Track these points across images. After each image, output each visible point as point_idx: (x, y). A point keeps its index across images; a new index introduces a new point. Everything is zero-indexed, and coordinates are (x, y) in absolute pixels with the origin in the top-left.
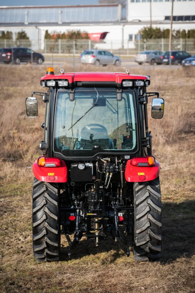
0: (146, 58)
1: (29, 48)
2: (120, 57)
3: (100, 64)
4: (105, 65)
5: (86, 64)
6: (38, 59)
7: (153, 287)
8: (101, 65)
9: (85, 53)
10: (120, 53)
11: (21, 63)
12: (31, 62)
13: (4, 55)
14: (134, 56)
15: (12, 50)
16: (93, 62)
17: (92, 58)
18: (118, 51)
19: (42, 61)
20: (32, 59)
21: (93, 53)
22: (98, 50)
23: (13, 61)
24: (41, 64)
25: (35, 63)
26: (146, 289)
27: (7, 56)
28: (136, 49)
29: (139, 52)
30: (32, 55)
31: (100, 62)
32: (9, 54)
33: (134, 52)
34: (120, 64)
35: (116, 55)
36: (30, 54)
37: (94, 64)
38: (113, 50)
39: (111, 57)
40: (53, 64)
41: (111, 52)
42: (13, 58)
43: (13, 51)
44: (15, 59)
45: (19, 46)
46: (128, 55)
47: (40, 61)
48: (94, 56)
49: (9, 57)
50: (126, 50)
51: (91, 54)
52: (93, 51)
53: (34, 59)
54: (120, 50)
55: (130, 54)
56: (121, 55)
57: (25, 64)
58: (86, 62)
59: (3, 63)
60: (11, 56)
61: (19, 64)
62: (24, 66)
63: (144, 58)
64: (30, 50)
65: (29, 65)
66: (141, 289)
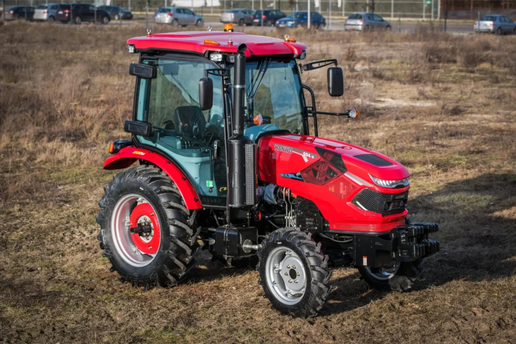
0: (233, 17)
1: (92, 4)
2: (202, 16)
3: (179, 24)
4: (184, 26)
5: (162, 24)
6: (103, 18)
7: (246, 287)
8: (180, 26)
9: (161, 10)
10: (202, 12)
11: (82, 23)
12: (94, 22)
13: (61, 13)
14: (219, 15)
15: (71, 6)
16: (170, 22)
17: (169, 17)
18: (201, 9)
19: (107, 21)
20: (95, 17)
21: (169, 10)
22: (175, 8)
23: (72, 20)
24: (107, 24)
25: (100, 23)
26: (237, 288)
27: (65, 13)
28: (221, 7)
29: (225, 10)
30: (95, 13)
31: (179, 21)
32: (67, 11)
33: (219, 10)
34: (203, 25)
35: (198, 14)
36: (94, 11)
37: (171, 24)
38: (194, 8)
39: (192, 16)
40: (121, 24)
41: (192, 10)
42: (71, 17)
43: (72, 8)
44: (74, 18)
45: (79, 2)
46: (211, 14)
47: (105, 20)
48: (171, 15)
49: (67, 15)
50: (210, 8)
51: (168, 12)
52: (170, 8)
53: (97, 18)
54: (202, 7)
55: (214, 12)
56: (204, 14)
57: (87, 24)
58: (162, 22)
59: (59, 22)
60: (69, 13)
61: (80, 24)
62: (86, 25)
63: (231, 18)
64: (93, 6)
65: (91, 25)
66: (232, 289)
